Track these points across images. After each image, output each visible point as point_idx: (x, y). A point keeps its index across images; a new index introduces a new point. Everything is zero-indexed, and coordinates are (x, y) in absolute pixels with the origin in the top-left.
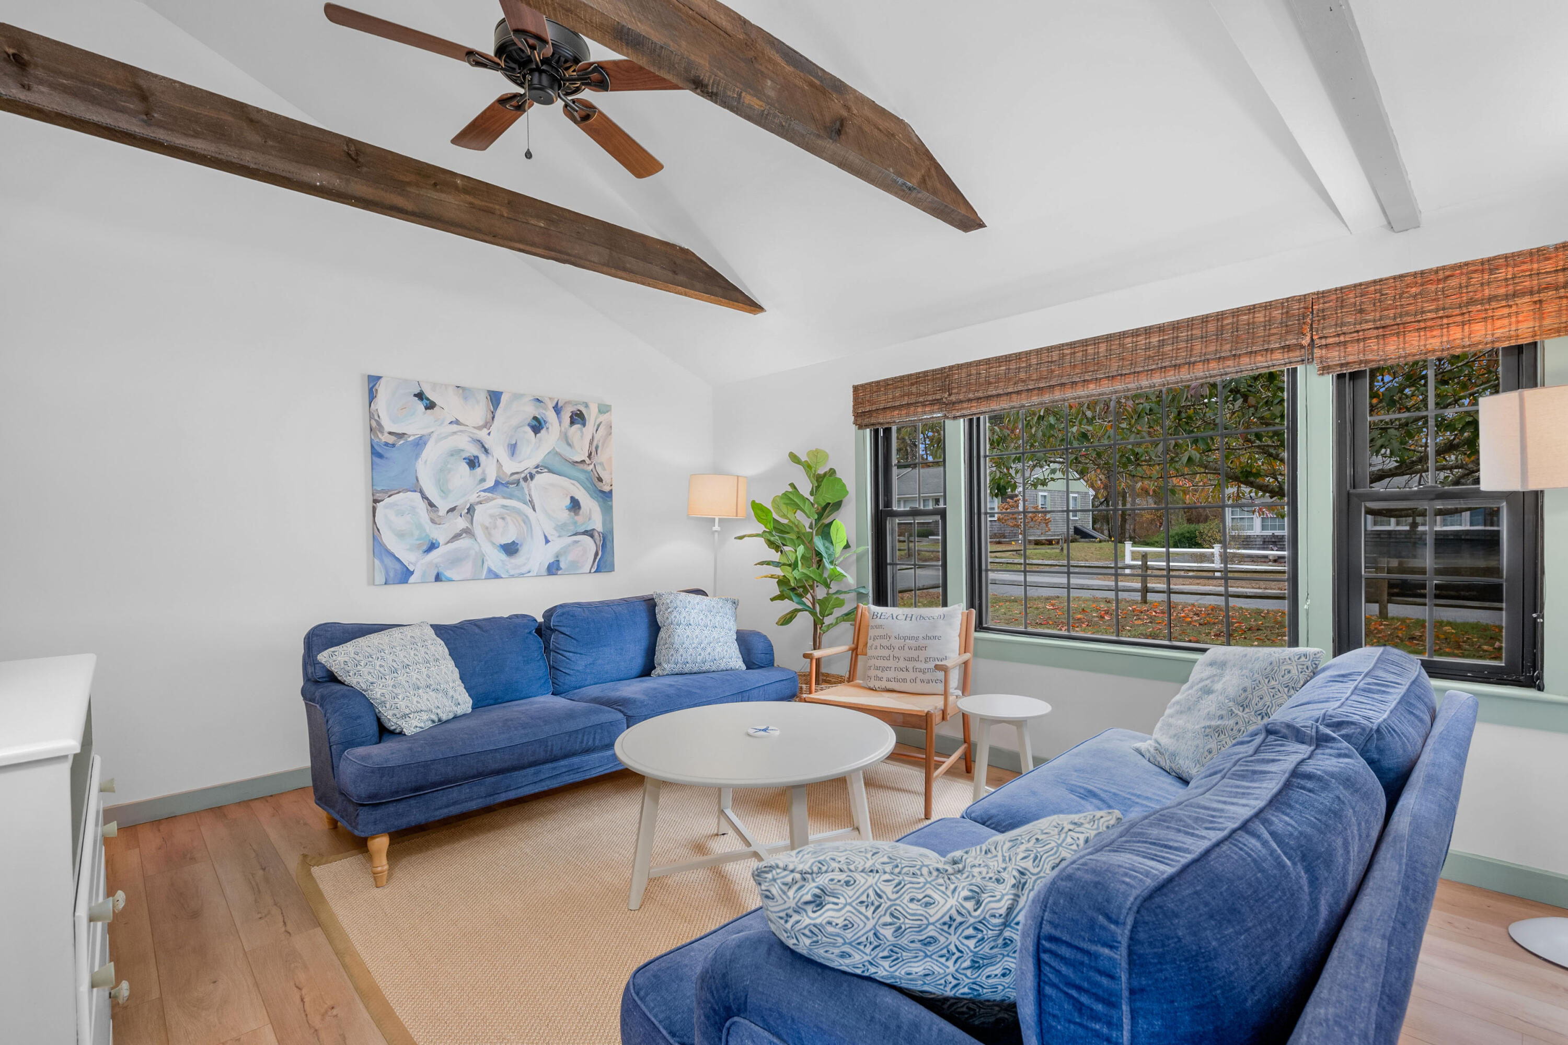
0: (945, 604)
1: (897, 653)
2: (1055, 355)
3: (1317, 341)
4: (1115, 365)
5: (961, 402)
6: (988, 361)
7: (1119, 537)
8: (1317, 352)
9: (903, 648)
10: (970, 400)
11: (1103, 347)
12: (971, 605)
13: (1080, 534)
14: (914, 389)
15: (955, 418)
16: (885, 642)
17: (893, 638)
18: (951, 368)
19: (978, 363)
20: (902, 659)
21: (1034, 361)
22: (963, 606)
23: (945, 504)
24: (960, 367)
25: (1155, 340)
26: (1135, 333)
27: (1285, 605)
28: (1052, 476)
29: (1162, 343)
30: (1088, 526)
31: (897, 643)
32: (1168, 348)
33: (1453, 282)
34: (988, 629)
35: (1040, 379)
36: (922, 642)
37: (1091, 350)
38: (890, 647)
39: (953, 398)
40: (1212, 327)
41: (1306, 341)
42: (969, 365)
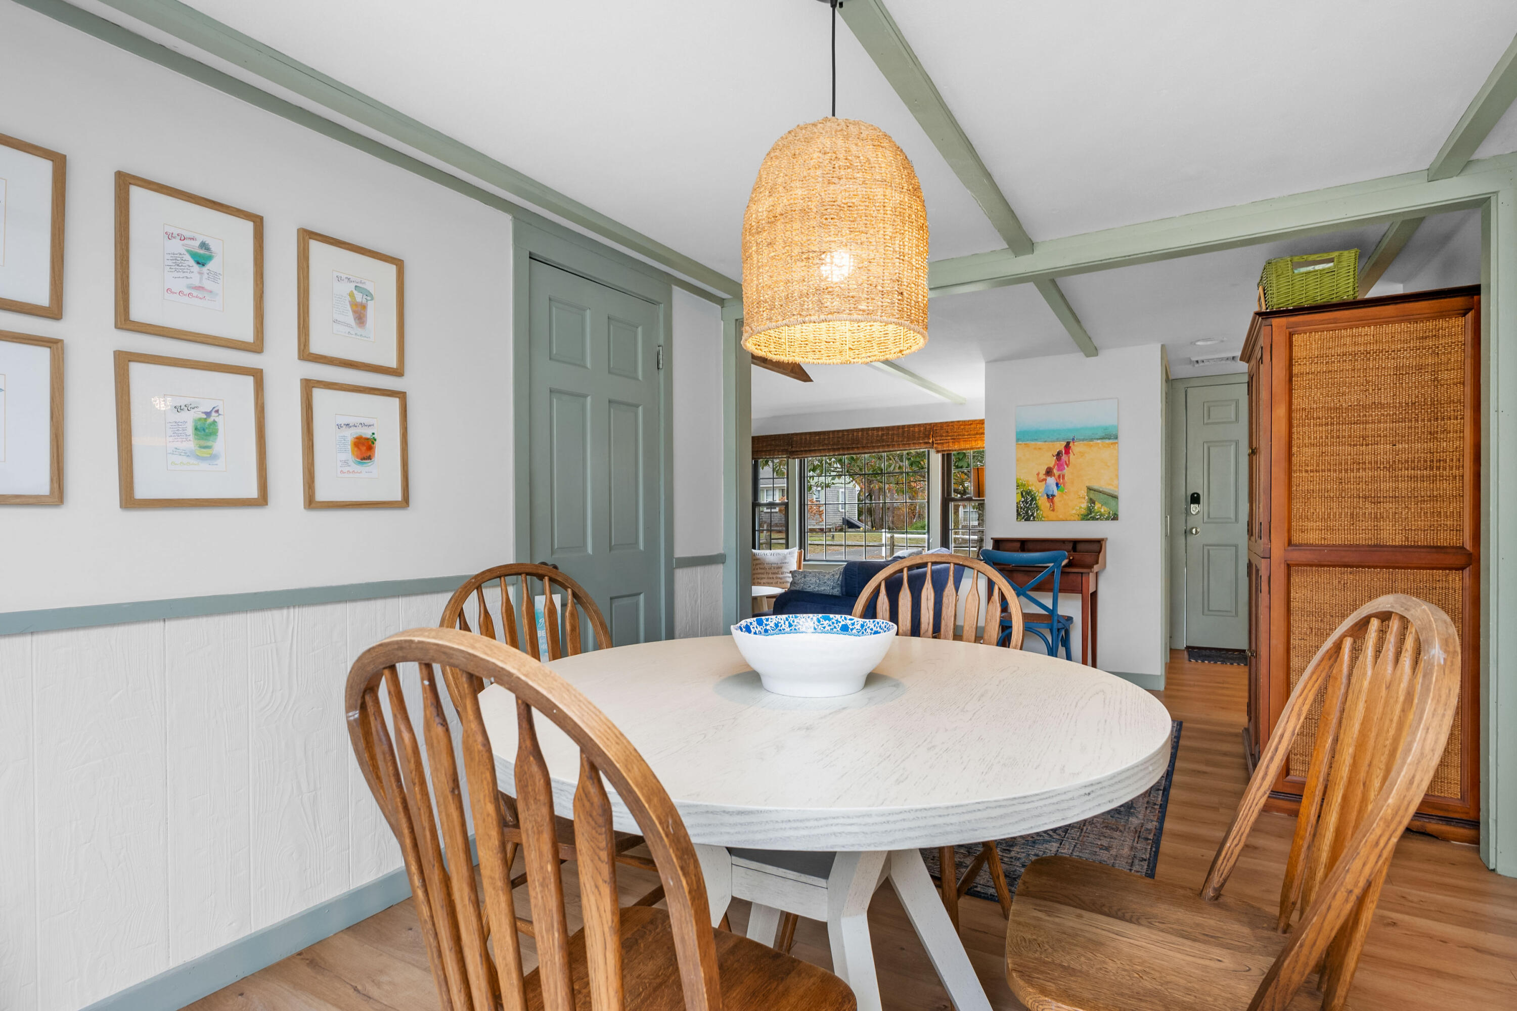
0: (787, 548)
1: (768, 571)
2: (840, 434)
3: (935, 442)
4: (865, 441)
5: (797, 451)
6: (810, 433)
7: (877, 526)
8: (935, 445)
9: (770, 568)
10: (802, 451)
11: (860, 434)
12: (800, 548)
13: (850, 525)
14: (773, 443)
15: (794, 458)
16: (761, 566)
17: (765, 564)
18: (793, 434)
19: (806, 434)
20: (770, 573)
21: (831, 436)
22: (797, 548)
23: (788, 499)
24: (797, 434)
25: (880, 433)
26: (873, 429)
27: (926, 536)
28: (833, 481)
29: (883, 435)
30: (854, 518)
31: (767, 566)
32: (885, 437)
33: (972, 426)
34: (808, 560)
35: (833, 444)
36: (779, 565)
37: (855, 434)
39: (794, 449)
40: (901, 430)
41: (931, 441)
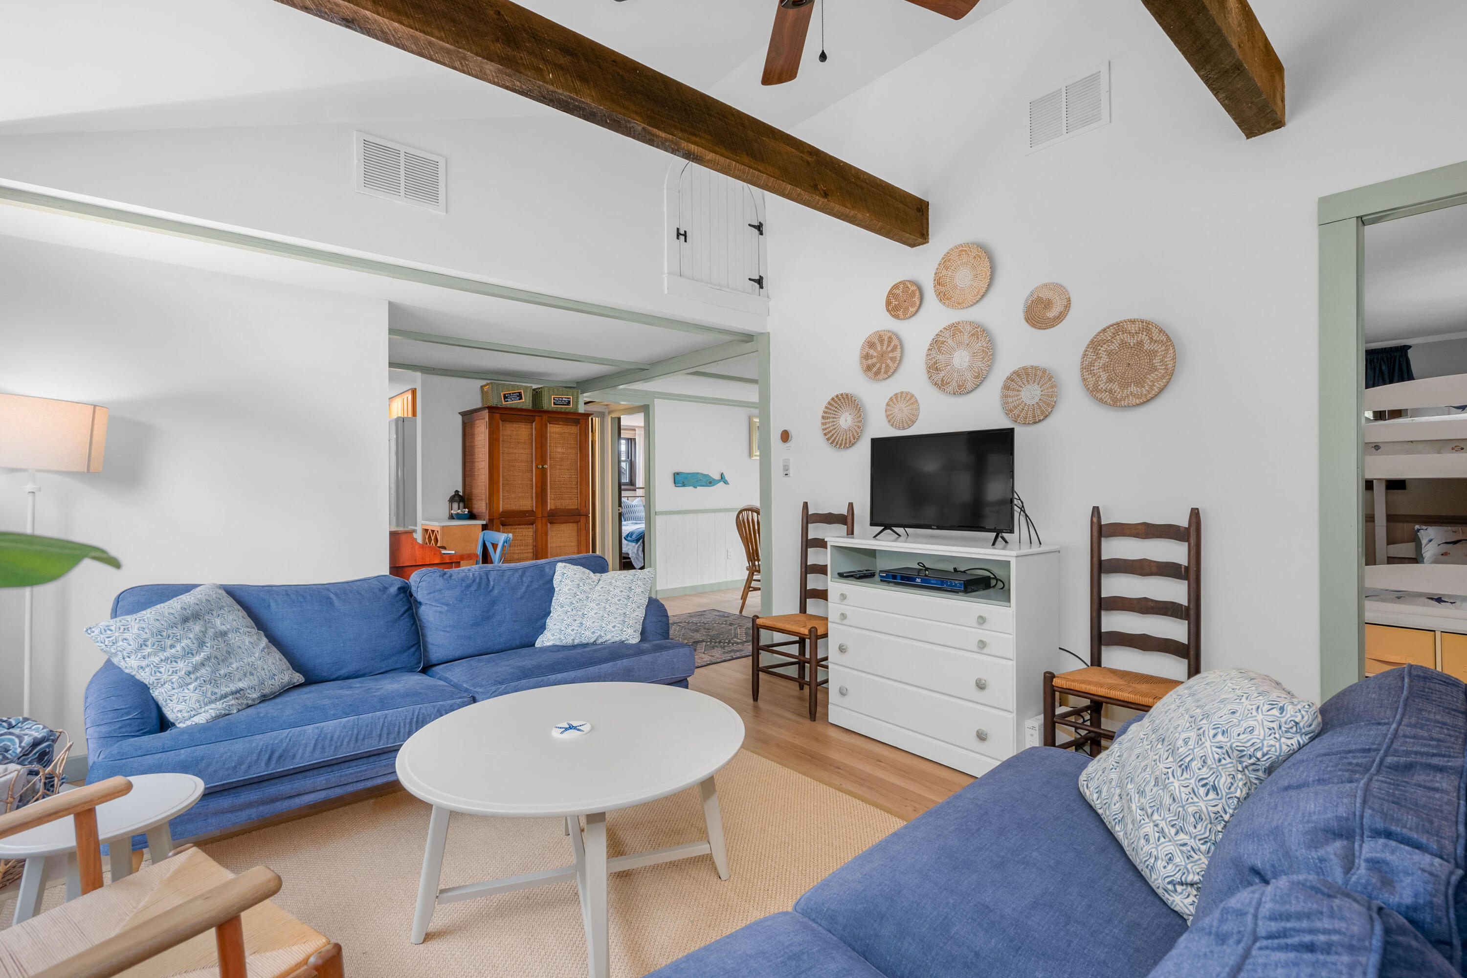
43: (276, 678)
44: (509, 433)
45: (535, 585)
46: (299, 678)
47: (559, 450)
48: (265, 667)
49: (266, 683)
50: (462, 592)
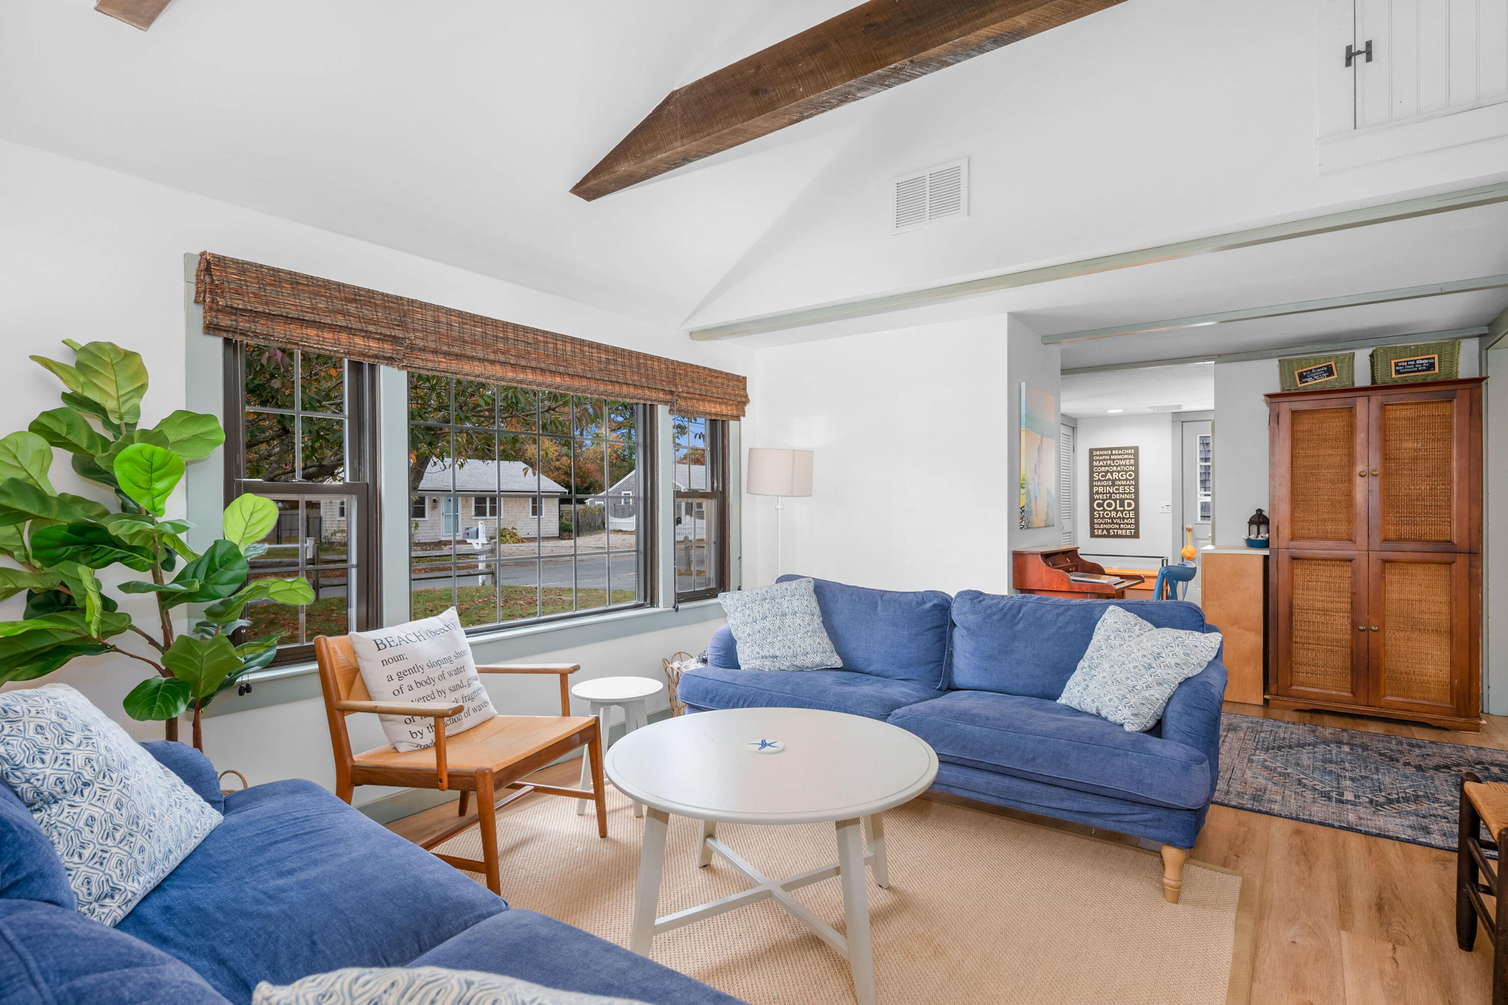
1: (440, 685)
9: (442, 677)
16: (419, 677)
17: (426, 668)
20: (448, 691)
31: (434, 673)
38: (429, 681)
42: (437, 308)
43: (808, 656)
44: (1307, 427)
45: (1070, 628)
46: (839, 664)
47: (1409, 445)
48: (802, 645)
49: (798, 657)
50: (984, 619)
